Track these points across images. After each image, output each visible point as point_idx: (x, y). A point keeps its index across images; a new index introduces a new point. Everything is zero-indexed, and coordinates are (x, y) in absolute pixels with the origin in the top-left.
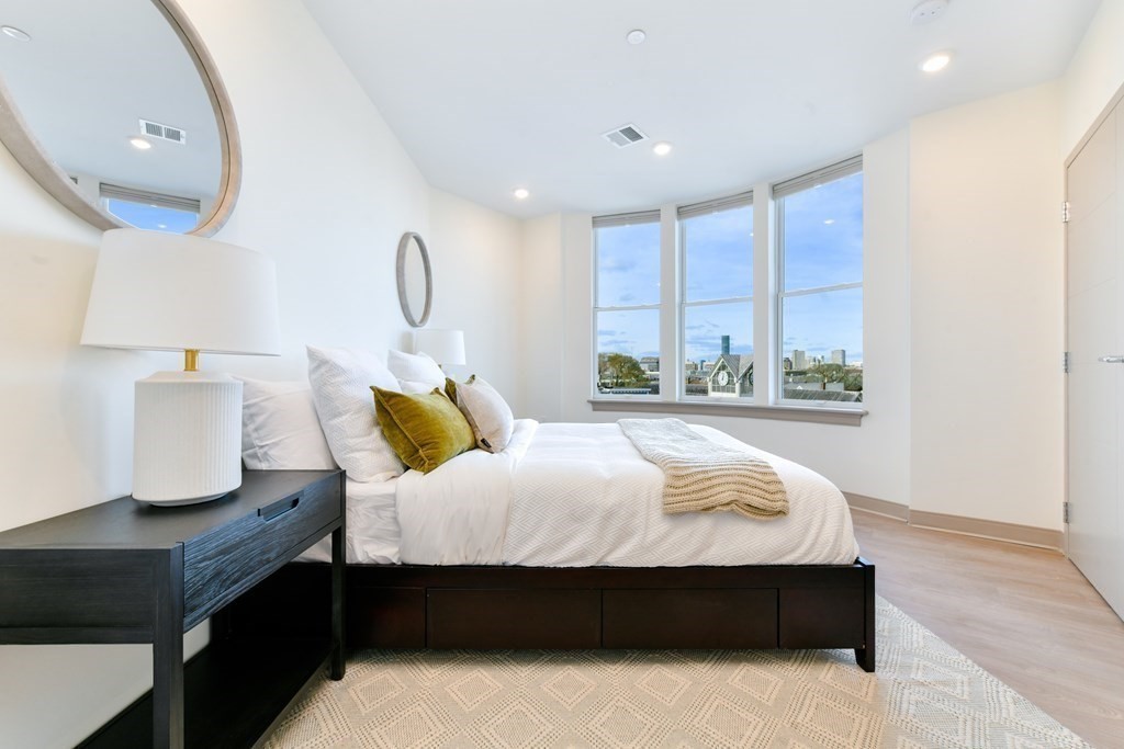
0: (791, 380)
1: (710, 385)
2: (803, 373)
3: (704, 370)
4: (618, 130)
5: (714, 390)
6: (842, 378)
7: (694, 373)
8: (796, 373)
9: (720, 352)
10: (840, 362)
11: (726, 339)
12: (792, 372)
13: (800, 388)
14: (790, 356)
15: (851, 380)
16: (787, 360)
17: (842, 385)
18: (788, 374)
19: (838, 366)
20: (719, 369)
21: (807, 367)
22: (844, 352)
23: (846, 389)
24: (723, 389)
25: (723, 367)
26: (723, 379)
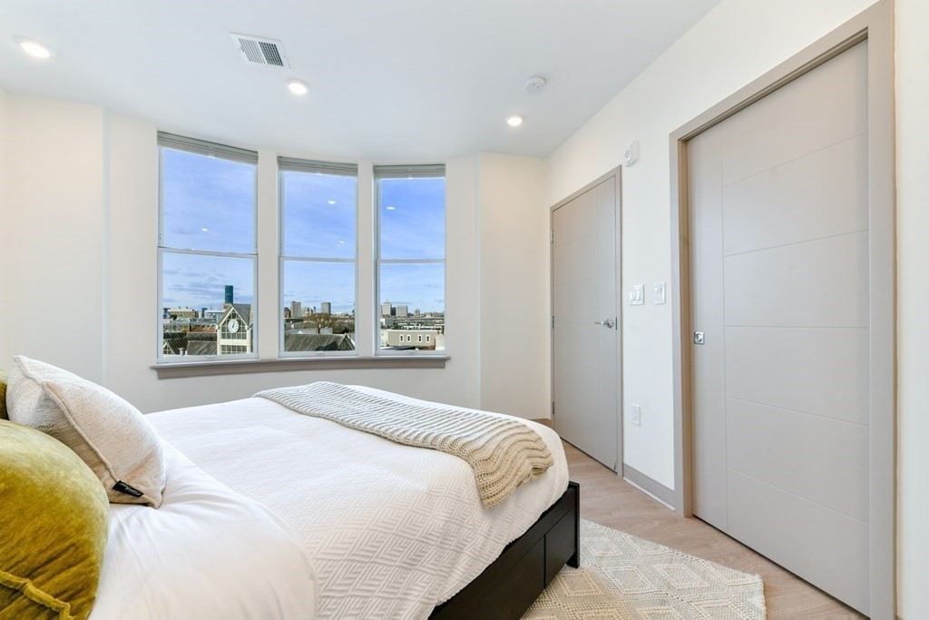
0: (293, 326)
1: (219, 333)
2: (301, 320)
3: (206, 317)
4: (257, 40)
5: (223, 337)
6: (331, 324)
7: (195, 320)
8: (295, 321)
9: (224, 301)
10: (327, 312)
11: (229, 290)
12: (292, 318)
13: (300, 332)
14: (289, 306)
15: (337, 325)
16: (286, 309)
17: (331, 329)
18: (288, 321)
19: (326, 314)
20: (229, 317)
21: (303, 316)
22: (329, 304)
23: (334, 333)
24: (234, 336)
25: (234, 316)
26: (233, 326)
